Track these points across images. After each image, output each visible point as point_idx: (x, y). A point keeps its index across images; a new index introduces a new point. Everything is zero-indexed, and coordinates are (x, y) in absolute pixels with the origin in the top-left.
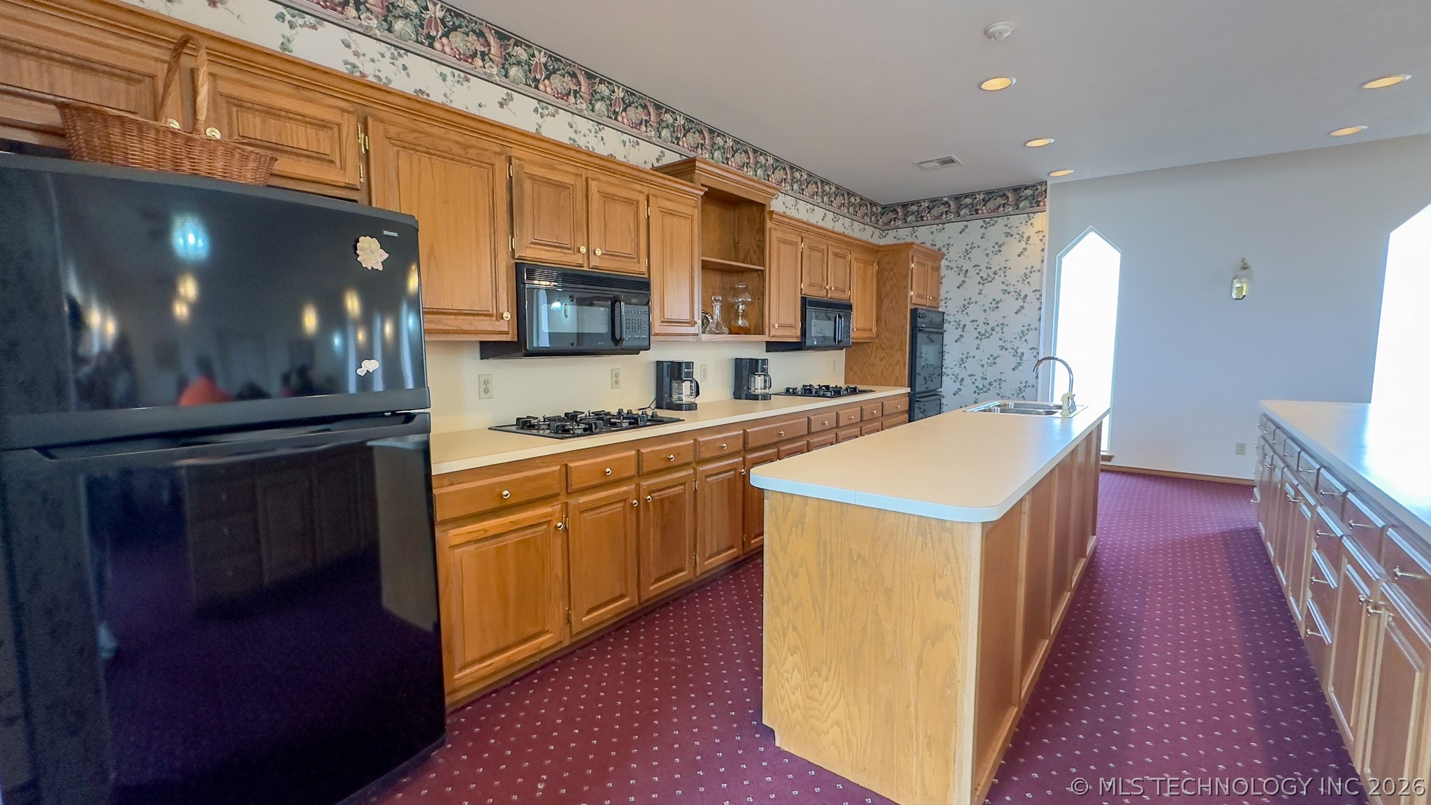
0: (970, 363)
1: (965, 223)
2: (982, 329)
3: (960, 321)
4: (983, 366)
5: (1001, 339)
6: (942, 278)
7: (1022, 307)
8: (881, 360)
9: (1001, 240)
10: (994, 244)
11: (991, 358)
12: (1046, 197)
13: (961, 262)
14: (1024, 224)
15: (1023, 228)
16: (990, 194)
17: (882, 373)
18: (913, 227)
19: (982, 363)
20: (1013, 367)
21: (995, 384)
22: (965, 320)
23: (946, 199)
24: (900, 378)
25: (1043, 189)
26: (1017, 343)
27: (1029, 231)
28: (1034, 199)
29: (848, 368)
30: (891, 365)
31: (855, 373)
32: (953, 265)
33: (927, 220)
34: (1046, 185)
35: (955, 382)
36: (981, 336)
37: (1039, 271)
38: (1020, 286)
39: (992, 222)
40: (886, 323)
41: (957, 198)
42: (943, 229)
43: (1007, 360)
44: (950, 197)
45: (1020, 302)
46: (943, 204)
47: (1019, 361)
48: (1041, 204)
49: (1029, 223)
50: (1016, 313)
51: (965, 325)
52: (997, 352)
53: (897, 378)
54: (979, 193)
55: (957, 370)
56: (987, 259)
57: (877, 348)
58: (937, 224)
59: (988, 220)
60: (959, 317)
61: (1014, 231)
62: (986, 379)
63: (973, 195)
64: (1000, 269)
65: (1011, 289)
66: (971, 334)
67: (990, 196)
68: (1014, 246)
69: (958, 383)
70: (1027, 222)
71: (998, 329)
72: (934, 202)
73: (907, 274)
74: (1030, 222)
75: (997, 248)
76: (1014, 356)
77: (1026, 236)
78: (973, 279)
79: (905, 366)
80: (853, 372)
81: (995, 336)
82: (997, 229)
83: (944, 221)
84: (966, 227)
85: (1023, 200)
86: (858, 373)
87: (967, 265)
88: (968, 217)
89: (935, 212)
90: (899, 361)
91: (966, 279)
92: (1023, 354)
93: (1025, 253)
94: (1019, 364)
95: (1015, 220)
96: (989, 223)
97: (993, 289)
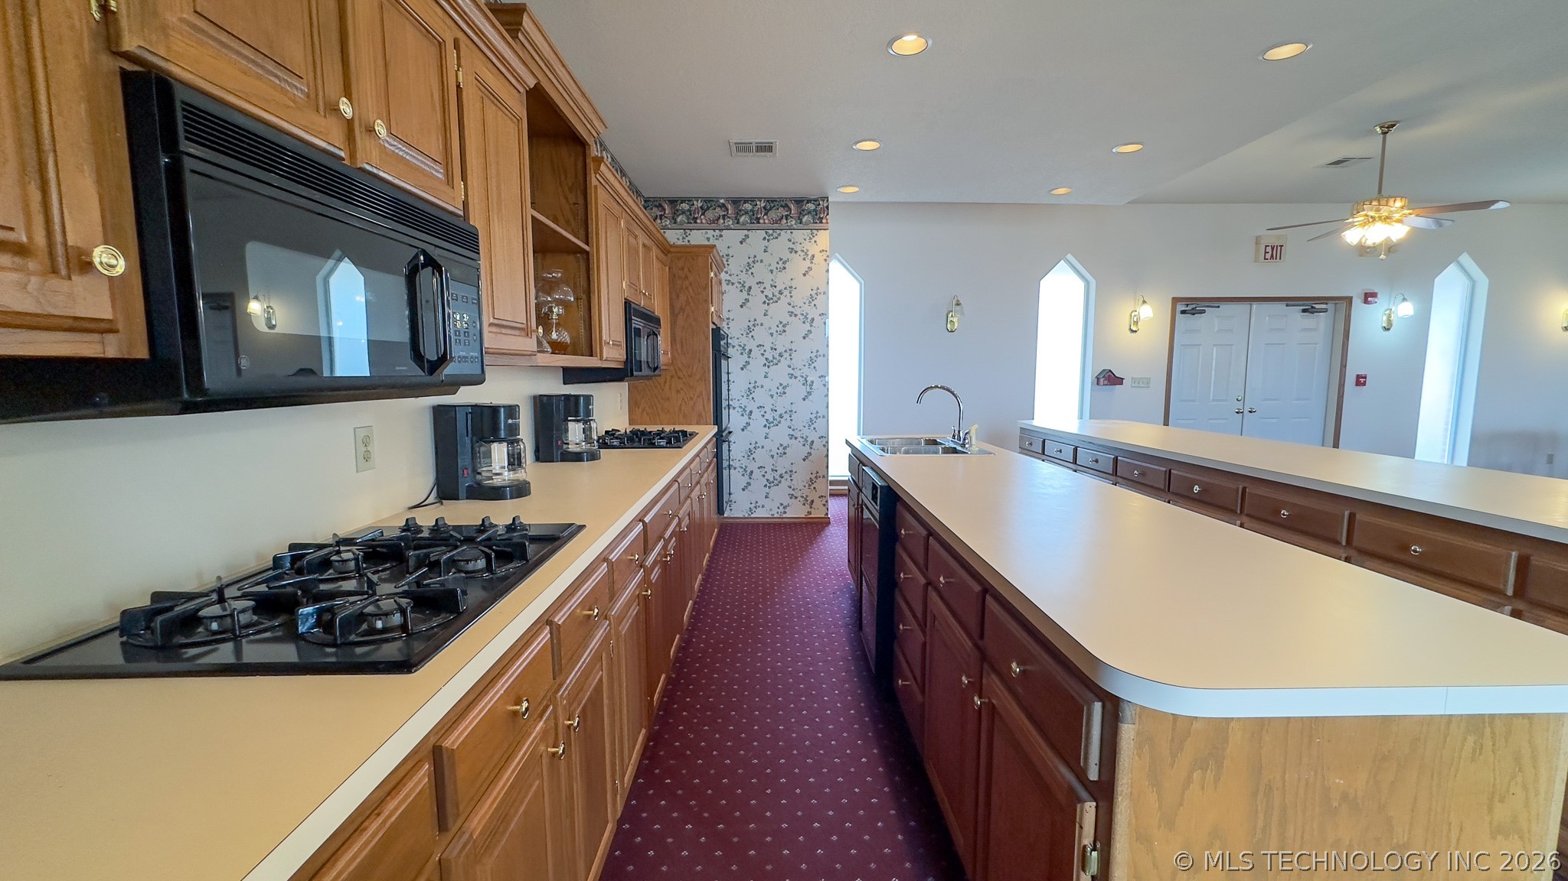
0: (758, 394)
1: (746, 232)
2: (769, 355)
3: (745, 345)
4: (772, 396)
5: (790, 367)
6: (723, 294)
7: (810, 332)
8: (678, 392)
9: (786, 255)
10: (778, 259)
11: (781, 388)
12: (828, 214)
13: (743, 277)
14: (808, 240)
15: (807, 245)
16: (772, 203)
17: (680, 410)
18: (685, 230)
19: (771, 393)
20: (803, 397)
21: (786, 416)
22: (751, 344)
23: (722, 201)
24: (704, 415)
25: (825, 205)
26: (806, 371)
27: (813, 249)
28: (816, 215)
29: (633, 405)
30: (692, 399)
31: (643, 410)
32: (734, 279)
33: (702, 223)
34: (828, 200)
35: (742, 415)
36: (768, 363)
37: (824, 293)
38: (806, 309)
39: (775, 235)
40: (682, 346)
41: (736, 202)
42: (721, 236)
43: (796, 389)
44: (727, 199)
45: (807, 326)
46: (719, 206)
47: (808, 390)
48: (824, 221)
49: (813, 241)
50: (804, 338)
51: (750, 350)
52: (786, 381)
53: (700, 415)
54: (760, 199)
55: (744, 402)
56: (771, 276)
57: (672, 377)
58: (714, 230)
59: (771, 232)
60: (744, 340)
61: (798, 248)
62: (776, 411)
63: (753, 201)
64: (785, 289)
65: (797, 311)
66: (757, 362)
67: (772, 205)
68: (798, 265)
69: (746, 417)
70: (810, 239)
71: (786, 355)
72: (709, 203)
73: (707, 284)
74: (814, 239)
75: (781, 265)
76: (804, 384)
77: (810, 254)
78: (757, 298)
79: (709, 399)
80: (641, 409)
81: (784, 363)
82: (781, 243)
83: (722, 227)
84: (747, 236)
85: (806, 214)
86: (647, 409)
87: (750, 282)
88: (749, 226)
89: (710, 214)
90: (701, 393)
91: (750, 297)
92: (812, 382)
93: (811, 273)
94: (809, 393)
95: (799, 235)
96: (772, 235)
97: (779, 310)
